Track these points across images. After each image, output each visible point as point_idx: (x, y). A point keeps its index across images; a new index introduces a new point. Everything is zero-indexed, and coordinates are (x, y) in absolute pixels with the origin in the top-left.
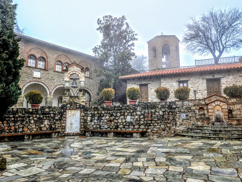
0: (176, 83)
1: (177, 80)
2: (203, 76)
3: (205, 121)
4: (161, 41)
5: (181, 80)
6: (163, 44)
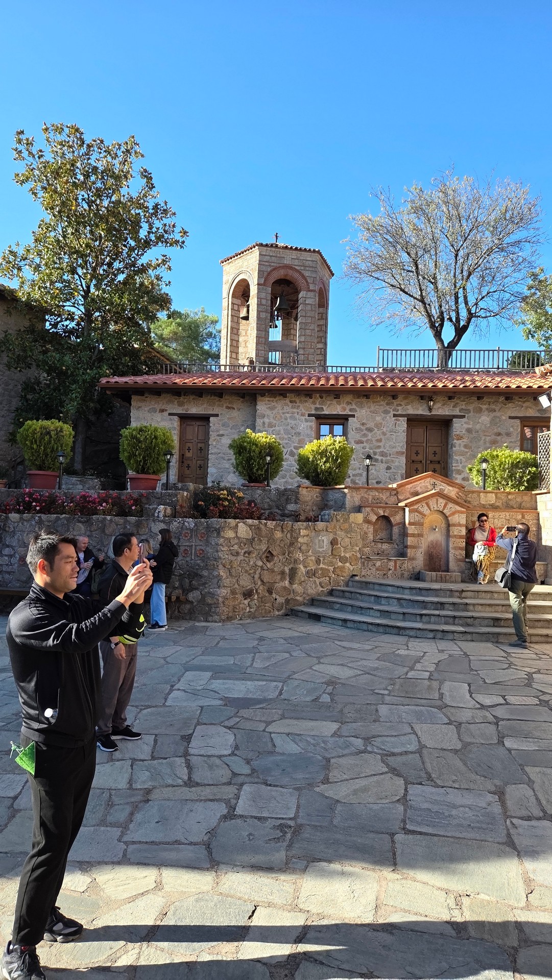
0: (307, 421)
1: (313, 412)
2: (397, 405)
3: (392, 564)
4: (270, 265)
5: (326, 412)
6: (276, 276)
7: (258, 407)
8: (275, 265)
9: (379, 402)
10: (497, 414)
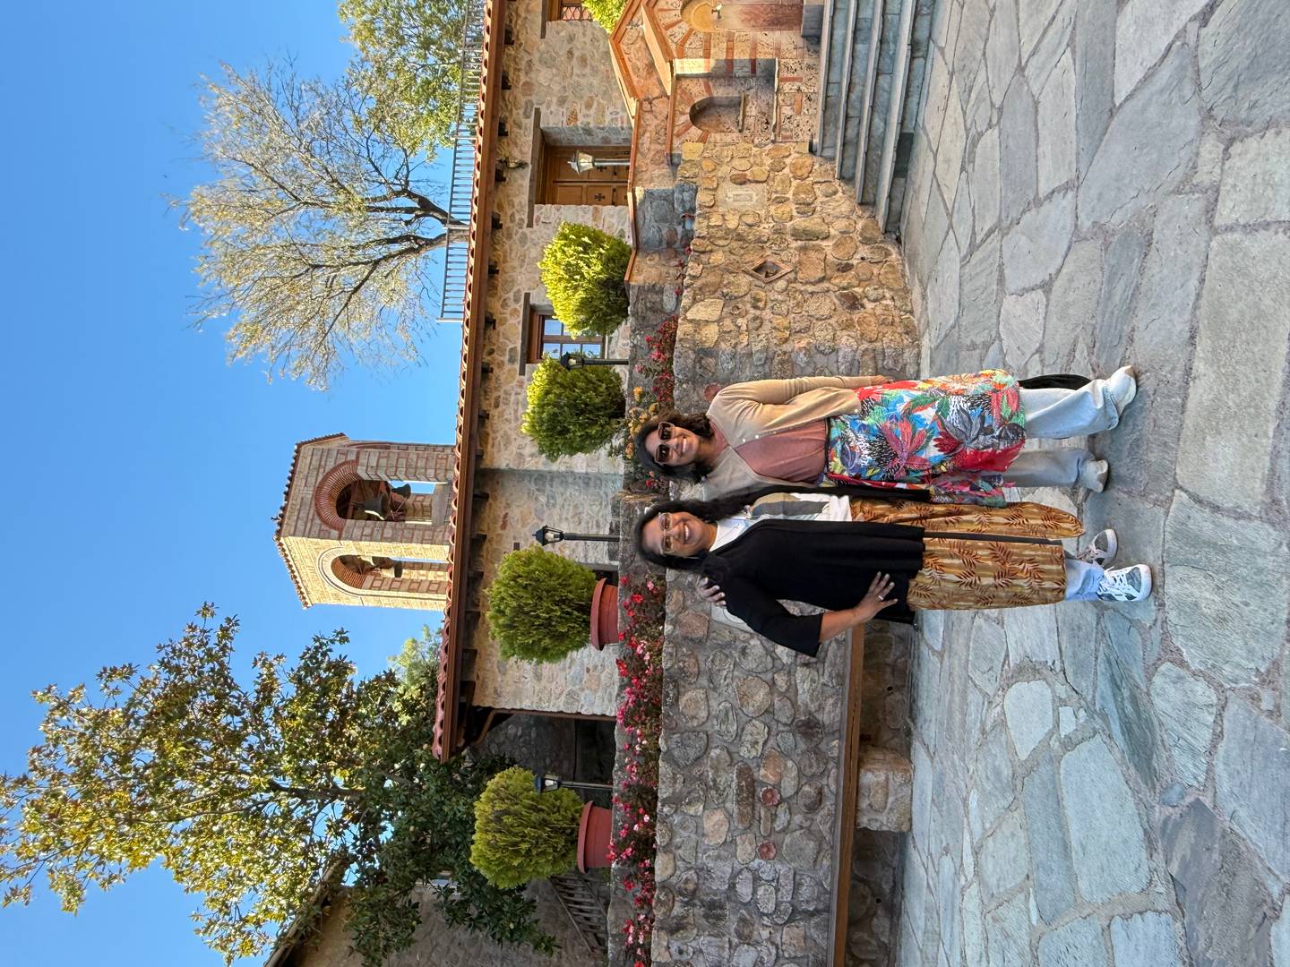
1: (517, 366)
2: (512, 221)
3: (787, 87)
4: (312, 520)
5: (518, 344)
6: (330, 513)
7: (503, 466)
8: (312, 512)
9: (505, 252)
10: (536, 57)
